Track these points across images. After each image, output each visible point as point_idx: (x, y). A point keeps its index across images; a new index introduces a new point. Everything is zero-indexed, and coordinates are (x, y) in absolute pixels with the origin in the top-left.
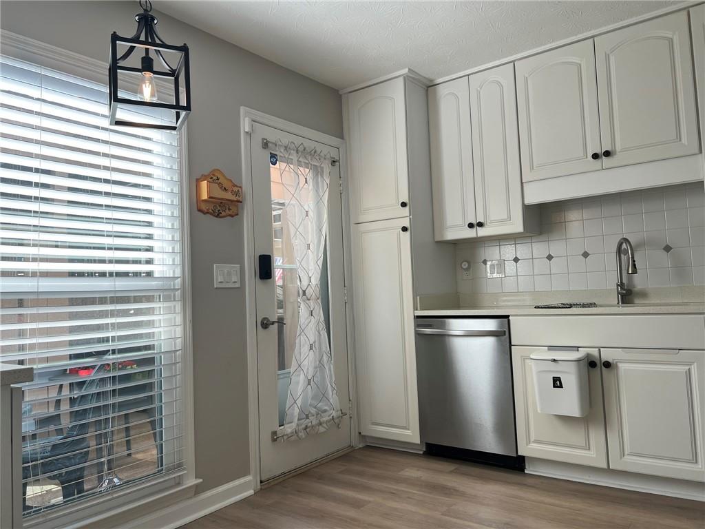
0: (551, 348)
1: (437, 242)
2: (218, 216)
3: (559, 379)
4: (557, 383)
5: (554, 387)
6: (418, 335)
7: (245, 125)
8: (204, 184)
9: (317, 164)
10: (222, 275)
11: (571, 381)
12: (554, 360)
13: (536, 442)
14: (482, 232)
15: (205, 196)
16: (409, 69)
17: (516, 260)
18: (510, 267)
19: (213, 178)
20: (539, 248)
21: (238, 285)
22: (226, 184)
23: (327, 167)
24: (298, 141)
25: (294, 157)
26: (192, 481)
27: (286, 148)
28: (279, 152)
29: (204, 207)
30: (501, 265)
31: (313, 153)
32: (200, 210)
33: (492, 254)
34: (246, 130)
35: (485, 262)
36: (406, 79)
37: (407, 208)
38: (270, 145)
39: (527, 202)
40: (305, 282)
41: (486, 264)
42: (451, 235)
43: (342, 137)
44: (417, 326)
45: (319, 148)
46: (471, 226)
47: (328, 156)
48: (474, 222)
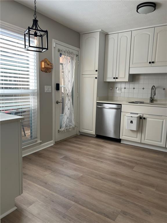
0: (131, 113)
1: (104, 82)
2: (46, 72)
3: (132, 121)
4: (132, 122)
5: (131, 123)
6: (97, 108)
7: (54, 45)
8: (43, 63)
9: (73, 56)
10: (47, 89)
11: (135, 122)
12: (132, 117)
13: (124, 136)
14: (117, 80)
15: (43, 66)
16: (102, 30)
17: (125, 88)
18: (123, 90)
19: (45, 61)
20: (132, 86)
21: (51, 92)
22: (48, 63)
23: (75, 57)
24: (68, 49)
25: (67, 54)
26: (39, 141)
27: (64, 52)
28: (63, 53)
29: (42, 70)
30: (121, 89)
31: (72, 53)
32: (41, 71)
33: (119, 86)
34: (54, 46)
35: (116, 88)
36: (100, 32)
37: (97, 72)
38: (60, 51)
39: (130, 73)
40: (68, 92)
41: (117, 89)
42: (108, 80)
43: (80, 48)
44: (97, 105)
45: (73, 51)
46: (114, 78)
47: (76, 54)
48: (115, 77)
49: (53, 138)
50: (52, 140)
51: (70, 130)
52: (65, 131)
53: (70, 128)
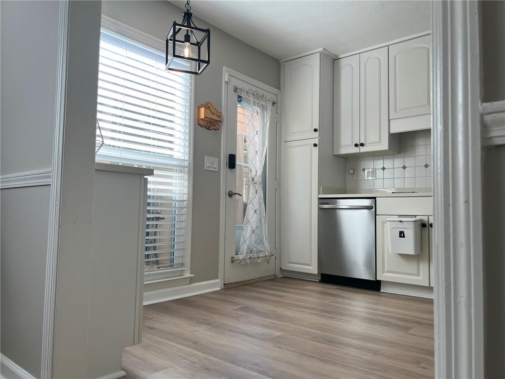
0: (400, 216)
1: (335, 155)
2: (208, 129)
3: (403, 232)
4: (402, 235)
5: (400, 237)
6: (320, 209)
7: (226, 77)
8: (202, 110)
9: (265, 104)
10: (209, 163)
11: (410, 233)
12: (401, 221)
13: (388, 272)
14: (363, 150)
15: (202, 116)
16: (324, 48)
17: (383, 169)
18: (379, 173)
19: (207, 107)
20: (398, 162)
21: (217, 170)
22: (213, 111)
23: (270, 106)
24: (254, 89)
25: (251, 98)
26: (188, 275)
27: (247, 92)
28: (243, 95)
29: (202, 123)
30: (374, 172)
31: (262, 97)
32: (199, 124)
33: (369, 165)
34: (226, 80)
36: (321, 54)
37: (318, 132)
38: (238, 90)
39: (392, 131)
40: (254, 173)
41: (364, 171)
42: (344, 151)
43: (279, 89)
44: (320, 203)
45: (266, 94)
46: (356, 145)
47: (271, 99)
48: (358, 143)
49: (220, 274)
50: (216, 278)
51: (259, 261)
52: (248, 261)
53: (259, 256)
